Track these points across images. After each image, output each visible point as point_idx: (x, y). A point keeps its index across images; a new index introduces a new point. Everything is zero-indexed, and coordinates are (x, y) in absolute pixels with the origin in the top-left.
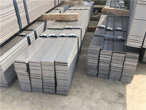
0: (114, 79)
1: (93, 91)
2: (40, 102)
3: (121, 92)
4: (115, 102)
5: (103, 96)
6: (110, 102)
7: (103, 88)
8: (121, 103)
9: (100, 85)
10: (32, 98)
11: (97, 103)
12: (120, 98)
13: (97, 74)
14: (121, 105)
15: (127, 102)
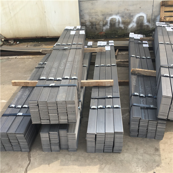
0: (151, 138)
1: (137, 148)
2: (104, 159)
3: (156, 147)
4: (153, 155)
5: (145, 151)
6: (150, 155)
7: (144, 145)
8: (157, 155)
9: (141, 143)
10: (97, 157)
11: (142, 156)
12: (156, 151)
13: (138, 135)
14: (158, 156)
15: (161, 154)
